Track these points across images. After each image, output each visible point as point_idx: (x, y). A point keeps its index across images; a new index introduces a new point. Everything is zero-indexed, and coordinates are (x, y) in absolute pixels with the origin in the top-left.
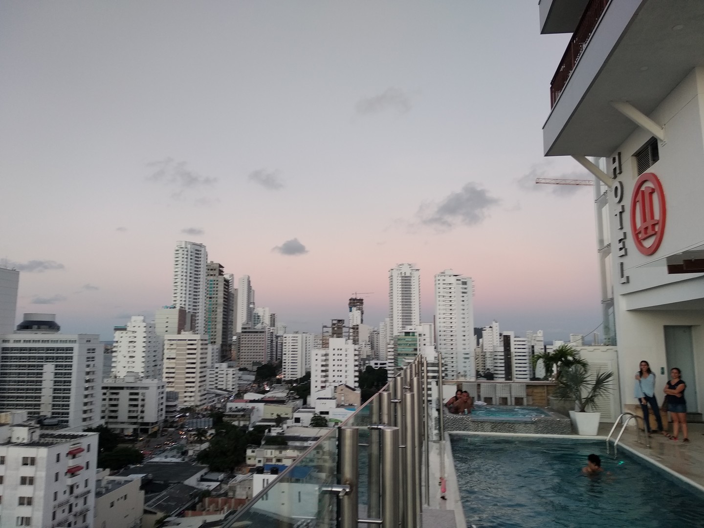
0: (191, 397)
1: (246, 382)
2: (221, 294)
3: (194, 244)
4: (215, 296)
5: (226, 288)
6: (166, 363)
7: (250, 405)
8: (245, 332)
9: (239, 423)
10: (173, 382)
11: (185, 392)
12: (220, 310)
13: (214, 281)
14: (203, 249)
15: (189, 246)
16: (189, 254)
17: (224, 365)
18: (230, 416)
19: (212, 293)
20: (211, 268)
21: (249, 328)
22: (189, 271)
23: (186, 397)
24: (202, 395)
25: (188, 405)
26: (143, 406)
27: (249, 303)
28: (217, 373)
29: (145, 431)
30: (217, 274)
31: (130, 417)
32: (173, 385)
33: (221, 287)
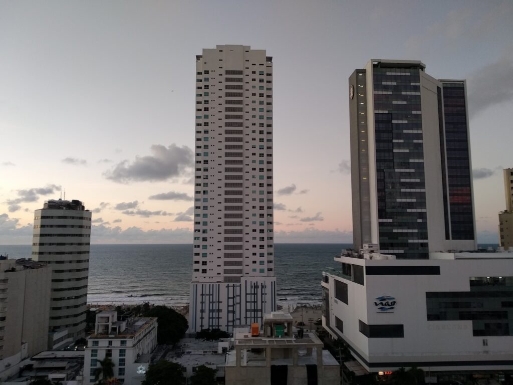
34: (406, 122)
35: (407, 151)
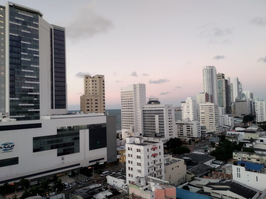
0: (212, 128)
1: (238, 123)
2: (224, 86)
3: (210, 67)
4: (221, 87)
5: (226, 83)
6: (201, 115)
7: (238, 133)
8: (237, 102)
9: (233, 140)
10: (204, 122)
11: (210, 126)
12: (224, 93)
13: (221, 81)
14: (214, 68)
15: (208, 68)
16: (208, 71)
17: (227, 116)
18: (228, 137)
19: (220, 86)
20: (219, 75)
21: (239, 100)
22: (209, 78)
23: (210, 128)
24: (217, 128)
25: (211, 131)
26: (192, 131)
27: (238, 89)
28: (224, 118)
29: (194, 140)
30: (222, 78)
31: (187, 135)
32: (205, 123)
33: (224, 83)
34: (29, 43)
35: (30, 60)
